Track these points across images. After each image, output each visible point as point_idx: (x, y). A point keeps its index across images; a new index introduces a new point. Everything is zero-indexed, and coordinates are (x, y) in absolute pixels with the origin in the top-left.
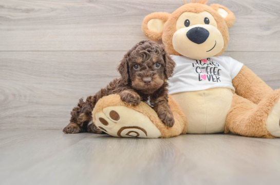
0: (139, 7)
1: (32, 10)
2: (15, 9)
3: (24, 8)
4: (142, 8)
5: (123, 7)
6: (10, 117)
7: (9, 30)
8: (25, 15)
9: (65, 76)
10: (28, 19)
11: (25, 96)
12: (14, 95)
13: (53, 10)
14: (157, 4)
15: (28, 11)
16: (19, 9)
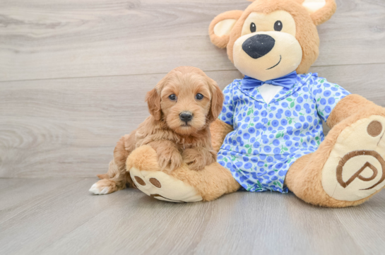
0: (195, 10)
1: (58, 24)
2: (38, 25)
3: (48, 22)
4: (200, 11)
5: (173, 13)
6: (41, 163)
7: (32, 52)
8: (51, 32)
9: (104, 109)
10: (54, 37)
11: (57, 137)
12: (44, 136)
13: (84, 22)
14: (220, 4)
15: (53, 26)
16: (43, 25)
